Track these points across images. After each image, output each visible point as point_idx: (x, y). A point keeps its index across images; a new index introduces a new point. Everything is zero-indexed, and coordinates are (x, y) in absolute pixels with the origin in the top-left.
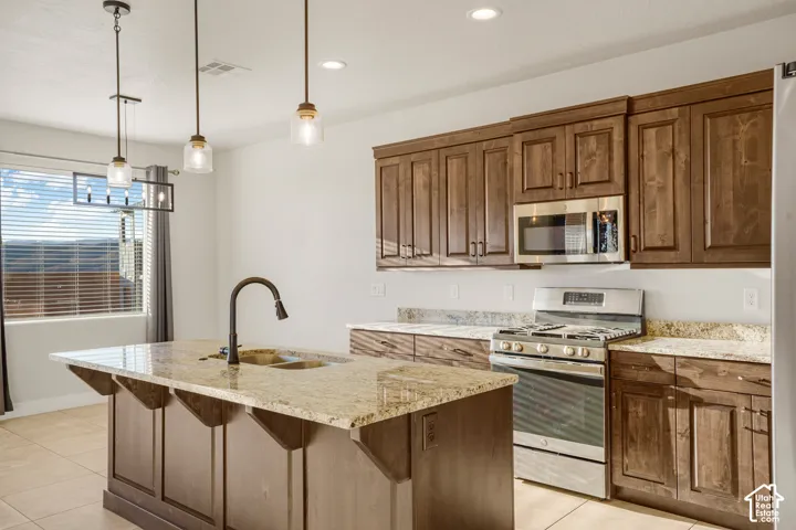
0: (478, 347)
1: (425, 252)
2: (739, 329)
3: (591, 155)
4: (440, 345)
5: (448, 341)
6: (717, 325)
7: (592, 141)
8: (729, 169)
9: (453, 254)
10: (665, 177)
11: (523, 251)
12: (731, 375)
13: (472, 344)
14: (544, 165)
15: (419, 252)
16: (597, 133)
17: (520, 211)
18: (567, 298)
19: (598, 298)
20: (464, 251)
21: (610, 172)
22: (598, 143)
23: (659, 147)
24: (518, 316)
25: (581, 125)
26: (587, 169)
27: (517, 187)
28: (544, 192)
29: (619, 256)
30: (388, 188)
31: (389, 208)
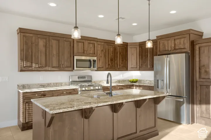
0: (74, 91)
1: (43, 66)
3: (91, 48)
4: (62, 92)
5: (65, 91)
6: (101, 81)
8: (110, 55)
9: (54, 67)
10: (101, 54)
13: (72, 90)
15: (41, 66)
16: (92, 44)
17: (76, 57)
18: (78, 78)
19: (85, 77)
20: (58, 66)
21: (95, 52)
22: (92, 46)
23: (101, 49)
24: (63, 83)
25: (89, 41)
26: (90, 50)
28: (81, 54)
29: (96, 69)
30: (27, 44)
31: (27, 50)
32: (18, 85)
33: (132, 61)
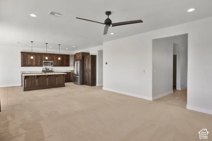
9: (34, 65)
10: (56, 60)
11: (44, 65)
19: (49, 69)
28: (46, 60)
29: (53, 66)
30: (23, 57)
31: (24, 59)
33: (71, 63)
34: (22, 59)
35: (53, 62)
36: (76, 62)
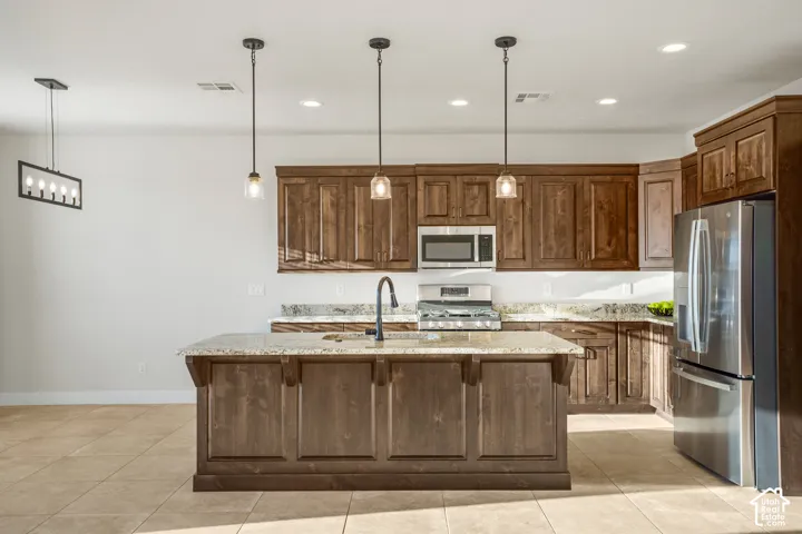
1: (331, 259)
2: (543, 307)
3: (474, 198)
6: (531, 305)
7: (476, 189)
8: (552, 215)
9: (359, 261)
10: (518, 216)
11: (424, 259)
12: (569, 330)
14: (441, 201)
15: (325, 258)
16: (479, 184)
17: (423, 231)
18: (443, 291)
19: (465, 291)
20: (370, 258)
21: (488, 209)
22: (479, 189)
25: (469, 177)
26: (472, 206)
27: (421, 214)
28: (441, 219)
29: (493, 263)
30: (292, 204)
31: (293, 219)
32: (284, 307)
33: (655, 232)
34: (281, 220)
35: (490, 230)
36: (698, 226)
